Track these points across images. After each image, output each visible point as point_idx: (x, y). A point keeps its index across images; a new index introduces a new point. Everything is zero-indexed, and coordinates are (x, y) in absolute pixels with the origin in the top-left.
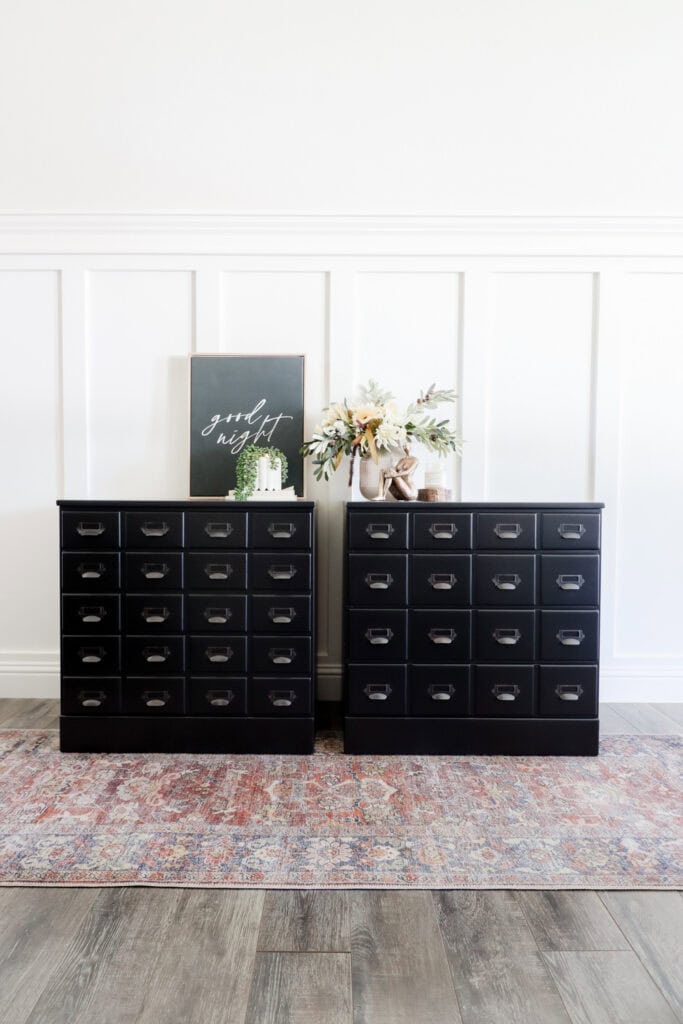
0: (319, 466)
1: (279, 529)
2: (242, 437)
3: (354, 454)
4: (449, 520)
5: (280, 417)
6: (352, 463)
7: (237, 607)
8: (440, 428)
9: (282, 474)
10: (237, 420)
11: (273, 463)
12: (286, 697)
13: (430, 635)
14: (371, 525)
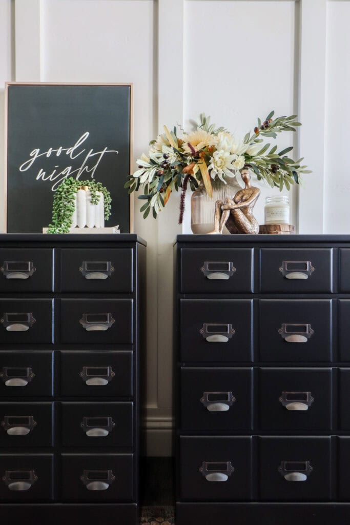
0: (146, 201)
1: (93, 268)
2: (63, 173)
3: (185, 188)
4: (305, 256)
5: (104, 151)
6: (183, 197)
7: (41, 364)
8: (281, 157)
9: (105, 211)
10: (58, 155)
11: (93, 196)
12: (103, 478)
13: (281, 400)
14: (207, 263)
